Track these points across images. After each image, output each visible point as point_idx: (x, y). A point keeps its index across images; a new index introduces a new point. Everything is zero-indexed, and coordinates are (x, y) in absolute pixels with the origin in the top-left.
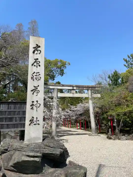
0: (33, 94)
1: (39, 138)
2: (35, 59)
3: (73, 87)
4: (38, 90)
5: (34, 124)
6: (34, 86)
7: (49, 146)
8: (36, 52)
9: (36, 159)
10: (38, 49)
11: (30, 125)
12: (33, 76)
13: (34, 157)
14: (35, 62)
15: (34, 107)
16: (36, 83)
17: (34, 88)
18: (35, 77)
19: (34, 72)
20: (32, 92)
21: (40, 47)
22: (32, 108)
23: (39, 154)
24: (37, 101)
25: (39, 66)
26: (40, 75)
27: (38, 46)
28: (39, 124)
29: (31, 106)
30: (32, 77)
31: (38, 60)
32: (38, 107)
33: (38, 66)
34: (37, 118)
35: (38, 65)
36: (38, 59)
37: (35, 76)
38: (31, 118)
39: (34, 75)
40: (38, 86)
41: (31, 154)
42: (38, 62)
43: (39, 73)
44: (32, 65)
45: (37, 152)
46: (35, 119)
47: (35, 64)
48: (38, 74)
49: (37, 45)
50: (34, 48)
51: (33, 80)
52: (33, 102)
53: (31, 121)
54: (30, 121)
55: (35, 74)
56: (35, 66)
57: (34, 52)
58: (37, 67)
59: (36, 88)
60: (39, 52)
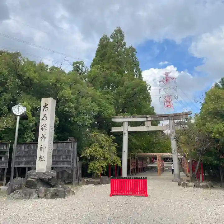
0: (42, 140)
1: (43, 169)
2: (44, 115)
3: (147, 118)
5: (42, 161)
8: (45, 110)
9: (34, 180)
10: (46, 107)
11: (39, 161)
13: (33, 179)
14: (44, 117)
16: (44, 132)
17: (42, 136)
21: (48, 105)
22: (41, 150)
23: (37, 178)
24: (44, 145)
25: (47, 119)
27: (46, 105)
28: (44, 160)
29: (40, 148)
30: (42, 128)
32: (45, 149)
36: (46, 114)
38: (40, 156)
40: (45, 134)
41: (33, 177)
42: (46, 117)
43: (46, 124)
44: (42, 119)
45: (36, 176)
46: (42, 157)
47: (44, 119)
50: (44, 107)
51: (42, 130)
52: (41, 145)
53: (40, 158)
55: (44, 126)
56: (44, 120)
57: (43, 110)
59: (44, 136)
60: (47, 109)
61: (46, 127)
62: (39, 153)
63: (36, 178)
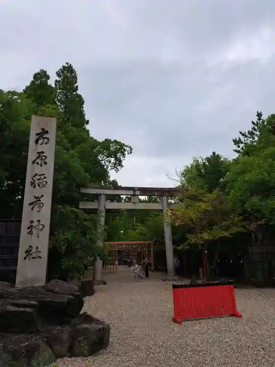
0: (32, 209)
2: (38, 153)
3: (134, 191)
4: (42, 203)
5: (33, 258)
6: (35, 197)
7: (52, 292)
8: (40, 142)
9: (28, 310)
10: (44, 136)
11: (25, 258)
12: (34, 181)
14: (38, 158)
15: (34, 230)
16: (38, 192)
17: (35, 200)
18: (37, 182)
19: (36, 174)
20: (32, 206)
21: (47, 132)
22: (30, 233)
24: (39, 221)
25: (45, 163)
26: (45, 178)
28: (40, 257)
29: (28, 228)
30: (32, 181)
31: (44, 154)
32: (41, 230)
33: (43, 164)
34: (37, 248)
35: (43, 162)
36: (43, 152)
37: (38, 179)
38: (27, 248)
39: (35, 178)
40: (42, 196)
42: (43, 158)
43: (44, 175)
44: (34, 162)
45: (31, 299)
46: (34, 250)
47: (39, 161)
48: (42, 177)
49: (43, 129)
50: (37, 134)
51: (34, 187)
52: (32, 222)
53: (28, 252)
54: (26, 252)
55: (38, 177)
56: (38, 163)
57: (37, 142)
58: (41, 165)
59: (38, 199)
60: (46, 140)
61: (45, 180)
62: (25, 241)
63: (32, 302)
